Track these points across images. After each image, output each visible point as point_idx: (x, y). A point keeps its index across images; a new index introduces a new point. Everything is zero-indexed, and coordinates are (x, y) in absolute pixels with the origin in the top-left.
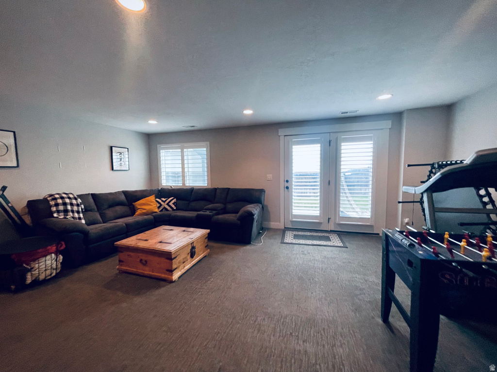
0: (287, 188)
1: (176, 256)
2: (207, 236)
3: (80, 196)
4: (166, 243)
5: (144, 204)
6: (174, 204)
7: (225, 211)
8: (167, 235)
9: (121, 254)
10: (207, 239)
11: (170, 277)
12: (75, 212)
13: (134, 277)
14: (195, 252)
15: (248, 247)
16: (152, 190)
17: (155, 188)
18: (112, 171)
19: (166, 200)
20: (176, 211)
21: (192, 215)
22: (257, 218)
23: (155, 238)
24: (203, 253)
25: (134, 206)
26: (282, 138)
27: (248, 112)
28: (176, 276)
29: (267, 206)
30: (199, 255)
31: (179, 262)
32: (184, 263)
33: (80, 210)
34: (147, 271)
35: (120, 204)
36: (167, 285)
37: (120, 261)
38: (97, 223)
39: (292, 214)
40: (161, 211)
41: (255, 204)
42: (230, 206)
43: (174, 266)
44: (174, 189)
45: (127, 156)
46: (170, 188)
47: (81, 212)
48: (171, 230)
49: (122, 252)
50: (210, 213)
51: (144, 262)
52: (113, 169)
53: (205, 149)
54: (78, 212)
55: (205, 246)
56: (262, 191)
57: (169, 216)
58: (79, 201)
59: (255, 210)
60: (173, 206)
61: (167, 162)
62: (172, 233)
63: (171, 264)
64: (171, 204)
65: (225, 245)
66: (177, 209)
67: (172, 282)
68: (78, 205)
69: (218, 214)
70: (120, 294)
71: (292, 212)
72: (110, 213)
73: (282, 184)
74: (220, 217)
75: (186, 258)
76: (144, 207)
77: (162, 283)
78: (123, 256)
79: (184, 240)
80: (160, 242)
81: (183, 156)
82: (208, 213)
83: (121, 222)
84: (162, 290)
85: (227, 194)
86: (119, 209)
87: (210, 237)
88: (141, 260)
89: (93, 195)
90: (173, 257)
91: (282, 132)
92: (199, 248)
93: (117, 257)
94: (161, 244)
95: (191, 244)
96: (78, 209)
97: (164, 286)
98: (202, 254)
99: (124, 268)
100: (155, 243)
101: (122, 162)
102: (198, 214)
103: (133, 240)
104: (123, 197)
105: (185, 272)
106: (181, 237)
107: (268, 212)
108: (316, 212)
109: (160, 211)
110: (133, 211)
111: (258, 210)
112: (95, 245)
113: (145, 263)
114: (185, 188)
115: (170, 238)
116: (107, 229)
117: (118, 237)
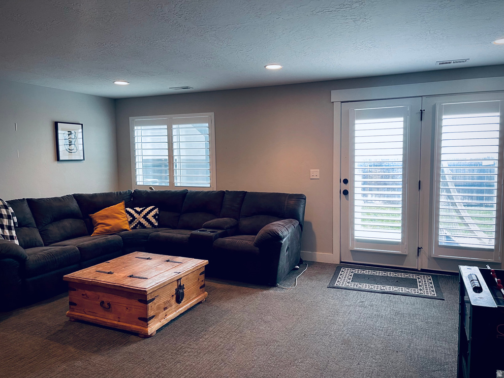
0: (346, 193)
1: (153, 297)
2: (203, 269)
3: (12, 203)
4: (139, 278)
5: (107, 217)
6: (154, 216)
7: (236, 230)
8: (140, 266)
9: (73, 292)
10: (203, 276)
11: (144, 328)
12: (5, 227)
13: (92, 327)
14: (183, 294)
15: (272, 292)
16: (120, 193)
17: (124, 190)
18: (56, 162)
19: (142, 211)
20: (157, 229)
21: (184, 236)
22: (288, 243)
23: (123, 270)
24: (197, 296)
25: (91, 219)
26: (337, 106)
27: (273, 67)
28: (153, 327)
29: (310, 224)
30: (189, 300)
31: (158, 308)
32: (165, 309)
33: (12, 225)
34: (110, 319)
35: (71, 215)
36: (140, 341)
37: (71, 303)
38: (36, 246)
39: (353, 239)
40: (135, 228)
41: (286, 220)
42: (245, 223)
43: (151, 313)
44: (155, 193)
45: (80, 135)
46: (149, 190)
47: (13, 228)
48: (148, 259)
49: (75, 290)
50: (212, 234)
51: (106, 305)
52: (58, 159)
53: (207, 125)
54: (9, 228)
55: (200, 286)
56: (300, 198)
57: (146, 237)
58: (11, 210)
59: (285, 230)
60: (153, 220)
61: (145, 146)
62: (149, 262)
63: (146, 309)
64: (150, 217)
65: (234, 287)
66: (159, 226)
67: (146, 336)
68: (9, 217)
69: (223, 235)
70: (71, 349)
71: (353, 235)
72: (55, 230)
73: (337, 187)
74: (228, 240)
75: (169, 302)
76: (108, 221)
77: (133, 337)
78: (75, 296)
79: (167, 274)
80: (130, 276)
81: (170, 136)
82: (208, 233)
83: (72, 244)
84: (133, 348)
85: (242, 201)
86: (68, 224)
87: (208, 273)
88: (102, 303)
89: (30, 201)
90: (149, 298)
91: (337, 96)
92: (190, 288)
93: (68, 298)
94: (132, 278)
95: (178, 280)
96: (10, 223)
97: (135, 342)
98: (194, 298)
99: (77, 314)
100: (123, 277)
101: (73, 147)
102: (192, 235)
103: (90, 273)
104: (74, 205)
105: (167, 325)
106: (161, 269)
107: (312, 233)
108: (396, 236)
109: (132, 228)
110: (90, 227)
111: (290, 230)
112: (35, 278)
113: (107, 307)
114: (173, 190)
115: (145, 271)
116: (51, 255)
117: (69, 267)
